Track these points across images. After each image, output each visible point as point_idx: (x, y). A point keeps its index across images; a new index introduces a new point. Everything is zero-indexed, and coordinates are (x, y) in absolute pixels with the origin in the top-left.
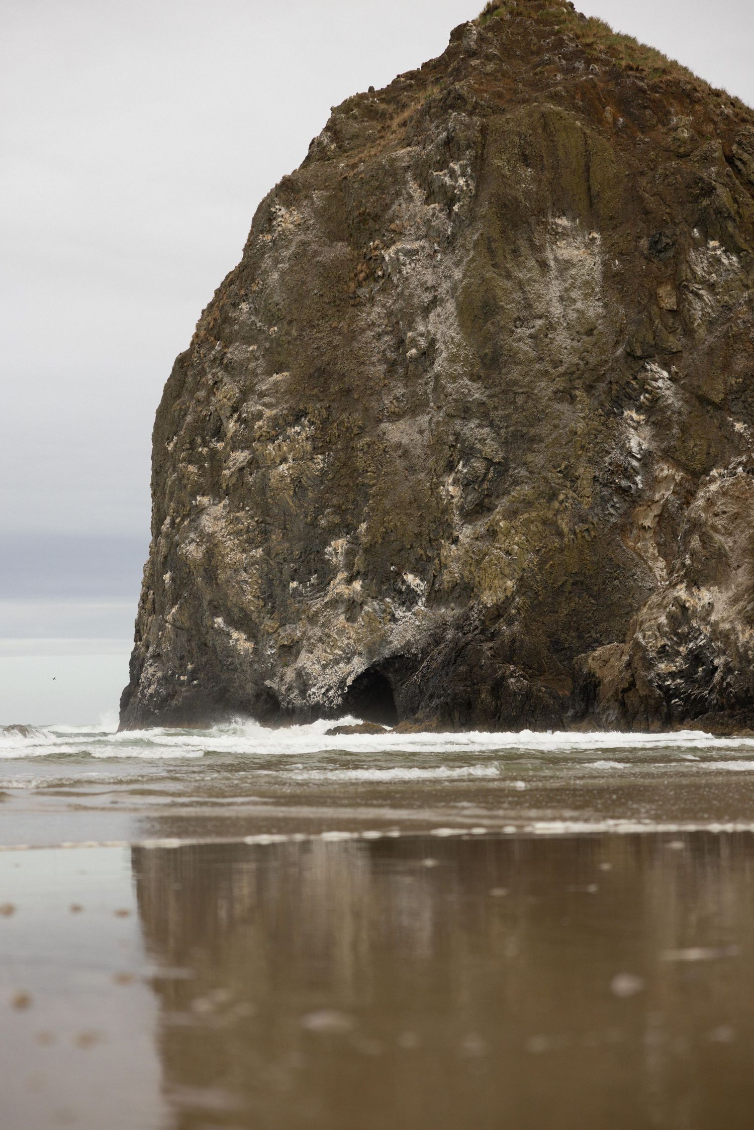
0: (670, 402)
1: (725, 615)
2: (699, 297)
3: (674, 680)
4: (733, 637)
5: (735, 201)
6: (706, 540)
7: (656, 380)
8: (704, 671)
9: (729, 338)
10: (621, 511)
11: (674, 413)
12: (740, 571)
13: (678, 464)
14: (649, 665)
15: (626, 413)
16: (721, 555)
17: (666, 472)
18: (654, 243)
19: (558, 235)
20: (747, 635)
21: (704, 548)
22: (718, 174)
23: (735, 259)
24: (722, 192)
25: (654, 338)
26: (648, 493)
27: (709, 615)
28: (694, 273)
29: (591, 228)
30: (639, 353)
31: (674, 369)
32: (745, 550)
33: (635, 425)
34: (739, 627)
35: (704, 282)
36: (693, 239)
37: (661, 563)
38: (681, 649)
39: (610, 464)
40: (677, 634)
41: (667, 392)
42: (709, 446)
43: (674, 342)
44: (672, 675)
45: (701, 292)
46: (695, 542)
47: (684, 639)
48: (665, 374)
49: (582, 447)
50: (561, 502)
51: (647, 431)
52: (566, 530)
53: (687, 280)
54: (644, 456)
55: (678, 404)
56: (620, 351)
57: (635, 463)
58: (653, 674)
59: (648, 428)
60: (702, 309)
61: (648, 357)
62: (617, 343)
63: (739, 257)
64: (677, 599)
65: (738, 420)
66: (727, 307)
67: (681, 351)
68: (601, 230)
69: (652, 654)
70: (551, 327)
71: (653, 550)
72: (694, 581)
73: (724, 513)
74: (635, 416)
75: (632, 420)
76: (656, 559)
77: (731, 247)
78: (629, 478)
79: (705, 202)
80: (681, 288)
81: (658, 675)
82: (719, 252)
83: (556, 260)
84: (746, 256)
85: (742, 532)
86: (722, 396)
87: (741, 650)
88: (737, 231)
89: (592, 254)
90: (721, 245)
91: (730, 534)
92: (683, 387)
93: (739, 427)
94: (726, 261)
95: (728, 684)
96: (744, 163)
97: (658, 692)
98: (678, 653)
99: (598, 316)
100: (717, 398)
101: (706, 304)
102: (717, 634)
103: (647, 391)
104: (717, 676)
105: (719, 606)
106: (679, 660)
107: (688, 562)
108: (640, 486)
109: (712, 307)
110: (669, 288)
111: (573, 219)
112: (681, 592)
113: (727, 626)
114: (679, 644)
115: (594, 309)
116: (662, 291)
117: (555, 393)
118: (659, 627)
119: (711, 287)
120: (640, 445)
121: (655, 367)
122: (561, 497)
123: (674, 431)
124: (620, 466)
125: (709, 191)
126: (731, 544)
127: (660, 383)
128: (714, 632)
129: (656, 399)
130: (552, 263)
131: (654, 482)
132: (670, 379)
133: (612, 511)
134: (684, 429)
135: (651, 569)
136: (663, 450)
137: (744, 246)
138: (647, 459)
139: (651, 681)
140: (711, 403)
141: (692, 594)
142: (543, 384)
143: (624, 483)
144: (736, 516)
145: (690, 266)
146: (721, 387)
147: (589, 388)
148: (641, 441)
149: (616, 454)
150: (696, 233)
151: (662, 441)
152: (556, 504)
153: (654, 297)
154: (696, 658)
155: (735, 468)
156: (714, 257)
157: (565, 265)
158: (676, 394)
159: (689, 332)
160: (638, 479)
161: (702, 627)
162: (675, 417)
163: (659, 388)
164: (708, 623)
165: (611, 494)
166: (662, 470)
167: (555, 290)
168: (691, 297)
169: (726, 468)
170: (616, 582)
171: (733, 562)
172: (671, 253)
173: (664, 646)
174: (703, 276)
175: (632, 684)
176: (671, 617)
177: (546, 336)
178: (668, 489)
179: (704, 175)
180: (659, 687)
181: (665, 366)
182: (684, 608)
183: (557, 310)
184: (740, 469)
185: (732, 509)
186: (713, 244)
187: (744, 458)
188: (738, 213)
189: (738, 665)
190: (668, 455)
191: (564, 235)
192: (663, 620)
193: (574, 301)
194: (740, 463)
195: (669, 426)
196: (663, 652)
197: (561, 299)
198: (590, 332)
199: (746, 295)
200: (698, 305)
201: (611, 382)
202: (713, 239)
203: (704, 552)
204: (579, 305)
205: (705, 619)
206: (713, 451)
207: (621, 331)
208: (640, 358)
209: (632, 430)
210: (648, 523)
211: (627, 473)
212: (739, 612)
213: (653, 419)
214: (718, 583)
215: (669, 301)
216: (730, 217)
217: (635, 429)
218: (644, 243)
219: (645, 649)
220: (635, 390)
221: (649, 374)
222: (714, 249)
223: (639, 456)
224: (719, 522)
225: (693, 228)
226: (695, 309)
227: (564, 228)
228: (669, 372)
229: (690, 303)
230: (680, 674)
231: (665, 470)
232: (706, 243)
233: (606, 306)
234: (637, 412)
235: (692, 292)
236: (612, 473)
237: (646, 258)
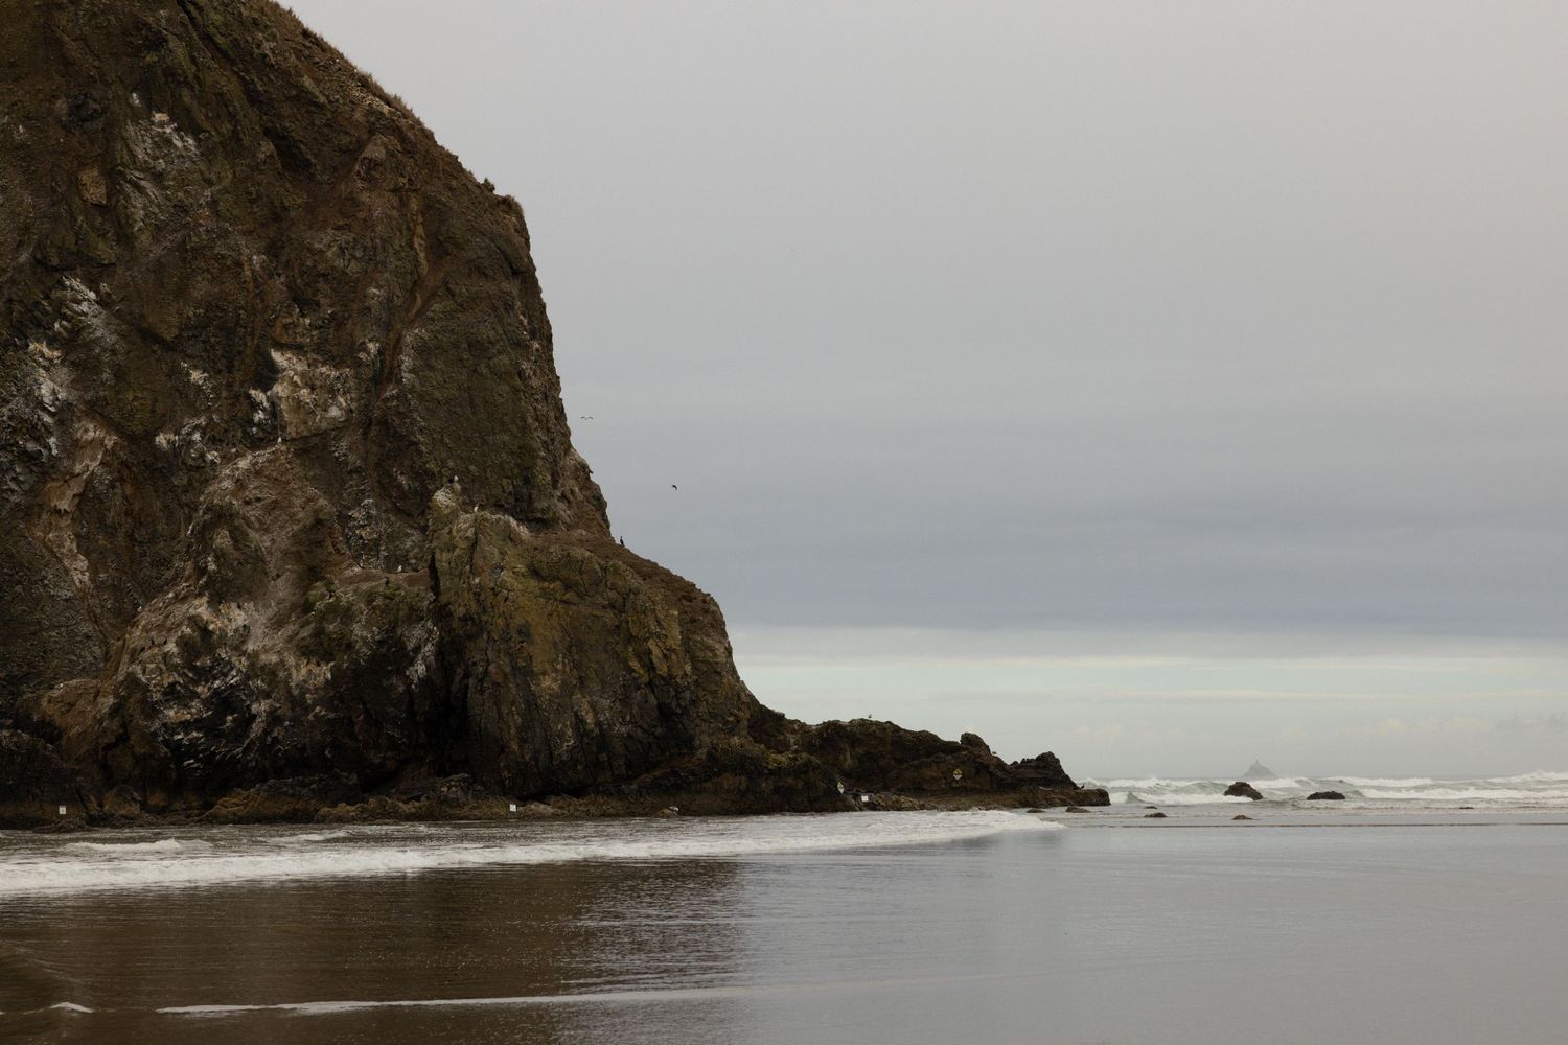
0: (98, 334)
1: (268, 642)
2: (141, 190)
3: (187, 734)
4: (282, 674)
5: (194, 60)
6: (238, 537)
7: (79, 302)
8: (234, 720)
9: (187, 251)
10: (26, 487)
11: (104, 350)
12: (280, 582)
13: (109, 424)
14: (152, 711)
15: (32, 347)
16: (258, 559)
17: (91, 434)
18: (75, 109)
20: (304, 671)
21: (237, 548)
22: (169, 20)
23: (191, 142)
24: (178, 50)
25: (77, 243)
26: (66, 463)
27: (243, 642)
28: (133, 156)
30: (55, 261)
31: (105, 287)
32: (286, 553)
33: (46, 363)
34: (291, 661)
35: (146, 169)
36: (131, 107)
37: (82, 563)
38: (199, 689)
39: (11, 418)
40: (193, 668)
41: (95, 320)
42: (155, 401)
43: (106, 251)
44: (186, 726)
45: (143, 183)
46: (222, 539)
47: (205, 675)
48: (92, 295)
51: (63, 374)
53: (123, 164)
54: (60, 410)
55: (111, 339)
56: (24, 257)
57: (47, 419)
58: (157, 725)
59: (65, 370)
60: (145, 208)
61: (68, 268)
62: (20, 244)
63: (198, 140)
64: (194, 621)
65: (196, 367)
66: (182, 208)
67: (114, 264)
69: (157, 697)
71: (70, 544)
72: (219, 592)
73: (258, 500)
74: (46, 350)
75: (43, 356)
76: (74, 557)
77: (187, 125)
78: (38, 439)
79: (151, 58)
80: (113, 176)
81: (165, 725)
82: (168, 130)
84: (207, 139)
85: (282, 527)
86: (175, 332)
87: (296, 692)
88: (195, 103)
90: (172, 120)
91: (267, 530)
92: (118, 315)
93: (196, 376)
94: (178, 144)
95: (275, 740)
96: (199, 9)
97: (164, 749)
98: (195, 695)
100: (168, 336)
101: (151, 201)
102: (255, 669)
103: (64, 317)
104: (257, 728)
105: (258, 631)
106: (196, 705)
107: (212, 567)
108: (55, 452)
109: (159, 206)
110: (96, 173)
112: (201, 608)
113: (274, 659)
114: (197, 683)
116: (85, 177)
118: (166, 656)
119: (158, 178)
120: (54, 392)
121: (76, 283)
123: (105, 376)
124: (26, 421)
125: (158, 42)
126: (267, 544)
127: (84, 307)
128: (252, 666)
129: (77, 329)
131: (73, 448)
132: (98, 302)
133: (13, 486)
134: (120, 374)
135: (66, 571)
136: (87, 403)
137: (206, 125)
138: (65, 414)
139: (155, 734)
140: (158, 340)
141: (217, 612)
143: (31, 446)
144: (274, 505)
145: (127, 146)
146: (174, 320)
148: (57, 388)
149: (18, 404)
150: (135, 99)
151: (86, 389)
153: (75, 185)
154: (224, 702)
155: (189, 434)
156: (161, 135)
158: (107, 324)
159: (125, 238)
160: (52, 441)
161: (234, 659)
162: (106, 358)
163: (85, 314)
164: (244, 653)
165: (11, 462)
166: (86, 431)
168: (128, 188)
169: (177, 433)
170: (18, 588)
171: (271, 568)
172: (99, 124)
173: (172, 685)
174: (146, 162)
175: (123, 738)
176: (183, 643)
178: (93, 459)
179: (150, 20)
180: (166, 742)
181: (92, 284)
182: (204, 631)
184: (197, 436)
185: (269, 495)
186: (158, 117)
187: (202, 421)
188: (196, 78)
189: (289, 713)
190: (94, 410)
192: (171, 647)
194: (197, 428)
195: (96, 369)
196: (172, 694)
199: (208, 193)
200: (138, 201)
201: (10, 300)
202: (159, 111)
203: (236, 554)
205: (239, 650)
206: (160, 408)
207: (26, 229)
208: (56, 269)
209: (41, 371)
210: (64, 505)
211: (37, 433)
212: (290, 639)
213: (73, 357)
214: (252, 597)
215: (96, 192)
216: (186, 82)
217: (47, 369)
218: (61, 106)
219: (146, 689)
220: (46, 313)
221: (69, 293)
222: (162, 124)
223: (53, 409)
224: (252, 513)
225: (131, 92)
226: (135, 207)
228: (97, 292)
229: (127, 198)
230: (198, 724)
231: (90, 431)
232: (149, 116)
234: (49, 345)
235: (129, 182)
236: (14, 431)
237: (64, 127)
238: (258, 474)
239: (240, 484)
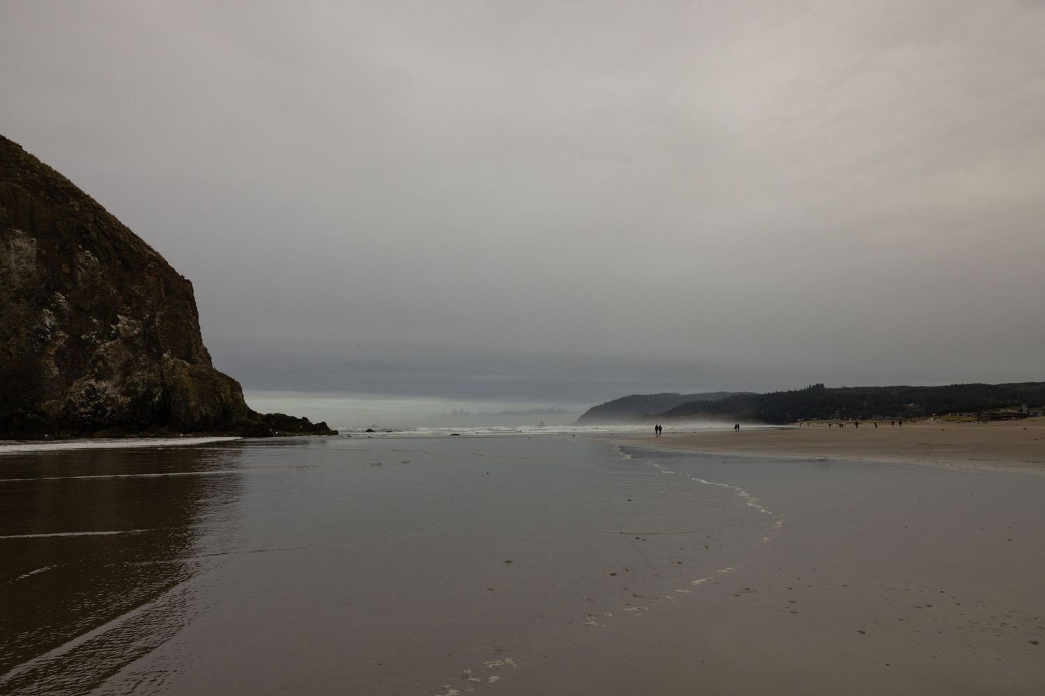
0: (65, 308)
1: (112, 391)
2: (80, 271)
3: (86, 415)
4: (116, 400)
5: (99, 238)
6: (105, 364)
7: (59, 299)
8: (101, 412)
9: (93, 287)
10: (40, 348)
11: (66, 312)
12: (117, 376)
13: (67, 332)
14: (76, 409)
15: (44, 310)
16: (110, 369)
17: (61, 335)
18: (61, 248)
19: (15, 236)
20: (123, 399)
21: (104, 366)
22: (92, 227)
23: (96, 259)
24: (94, 234)
25: (60, 283)
26: (53, 342)
27: (105, 391)
28: (78, 261)
29: (32, 236)
30: (53, 288)
31: (68, 295)
32: (119, 368)
33: (48, 315)
34: (119, 396)
35: (82, 265)
36: (79, 248)
37: (57, 369)
38: (91, 404)
39: (36, 329)
40: (89, 398)
41: (64, 304)
42: (81, 327)
43: (69, 286)
44: (86, 413)
45: (81, 269)
46: (100, 364)
47: (93, 400)
49: (23, 321)
50: (11, 342)
51: (54, 318)
52: (14, 353)
53: (75, 263)
54: (52, 327)
55: (69, 309)
56: (43, 286)
57: (48, 330)
58: (77, 413)
60: (82, 276)
61: (56, 290)
62: (42, 282)
63: (98, 259)
64: (90, 385)
65: (94, 318)
66: (92, 276)
67: (71, 290)
68: (37, 238)
69: (78, 405)
70: (10, 272)
71: (53, 363)
72: (99, 378)
73: (111, 354)
74: (48, 311)
75: (47, 313)
76: (54, 367)
77: (95, 254)
78: (45, 335)
79: (85, 236)
80: (72, 266)
81: (80, 413)
82: (90, 255)
83: (14, 246)
84: (101, 259)
85: (118, 361)
87: (120, 405)
88: (98, 249)
89: (32, 246)
90: (91, 253)
91: (114, 362)
92: (72, 303)
93: (94, 320)
94: (92, 259)
95: (113, 417)
96: (101, 224)
97: (79, 419)
98: (89, 405)
99: (34, 271)
100: (87, 309)
101: (83, 274)
102: (108, 398)
103: (55, 303)
104: (108, 414)
105: (109, 388)
106: (89, 407)
107: (97, 371)
108: (49, 339)
109: (85, 275)
110: (67, 265)
111: (24, 231)
112: (93, 382)
113: (114, 396)
114: (90, 402)
115: (32, 268)
116: (63, 266)
117: (10, 298)
118: (81, 395)
119: (86, 268)
120: (50, 323)
121: (59, 294)
122: (12, 340)
123: (66, 319)
124: (41, 330)
125: (87, 232)
126: (114, 366)
127: (61, 301)
128: (107, 398)
129: (58, 306)
130: (12, 247)
131: (55, 338)
132: (65, 299)
133: (36, 348)
134: (71, 319)
135: (51, 371)
136: (60, 326)
137: (101, 255)
138: (53, 329)
139: (76, 416)
140: (84, 311)
141: (97, 383)
142: (5, 294)
143: (42, 337)
144: (115, 356)
145: (77, 259)
146: (89, 305)
147: (27, 299)
148: (51, 321)
149: (38, 325)
150: (80, 246)
151: (60, 322)
152: (9, 343)
153: (60, 268)
154: (98, 407)
155: (91, 335)
156: (87, 257)
157: (18, 249)
158: (68, 305)
159: (75, 282)
160: (49, 336)
161: (102, 396)
162: (67, 314)
164: (105, 394)
165: (36, 341)
167: (13, 257)
168: (76, 270)
169: (88, 335)
170: (36, 375)
171: (114, 372)
172: (69, 252)
173: (83, 402)
174: (82, 263)
175: (67, 416)
176: (86, 391)
177: (8, 275)
178: (62, 341)
179: (86, 226)
181: (64, 294)
182: (93, 388)
183: (14, 266)
184: (94, 336)
185: (115, 353)
186: (87, 252)
187: (96, 333)
188: (99, 242)
189: (118, 410)
190: (63, 328)
191: (19, 236)
192: (83, 392)
193: (22, 263)
194: (93, 334)
195: (64, 317)
196: (82, 405)
197: (16, 261)
198: (29, 276)
199: (101, 273)
200: (80, 274)
201: (37, 297)
202: (87, 250)
203: (104, 368)
204: (25, 265)
205: (103, 393)
206: (83, 329)
207: (44, 278)
208: (53, 290)
209: (47, 317)
210: (52, 353)
211: (45, 333)
212: (119, 391)
213: (57, 314)
214: (108, 380)
215: (67, 270)
216: (96, 243)
218: (57, 246)
219: (74, 403)
220: (49, 302)
221: (56, 296)
222: (88, 254)
223: (49, 327)
224: (109, 357)
225: (79, 244)
226: (78, 275)
227: (19, 234)
228: (65, 297)
229: (76, 273)
230: (90, 413)
231: (61, 334)
232: (84, 251)
233: (37, 267)
234: (50, 310)
235: (77, 268)
236: (37, 333)
237: (57, 252)
238: (112, 347)
239: (106, 350)
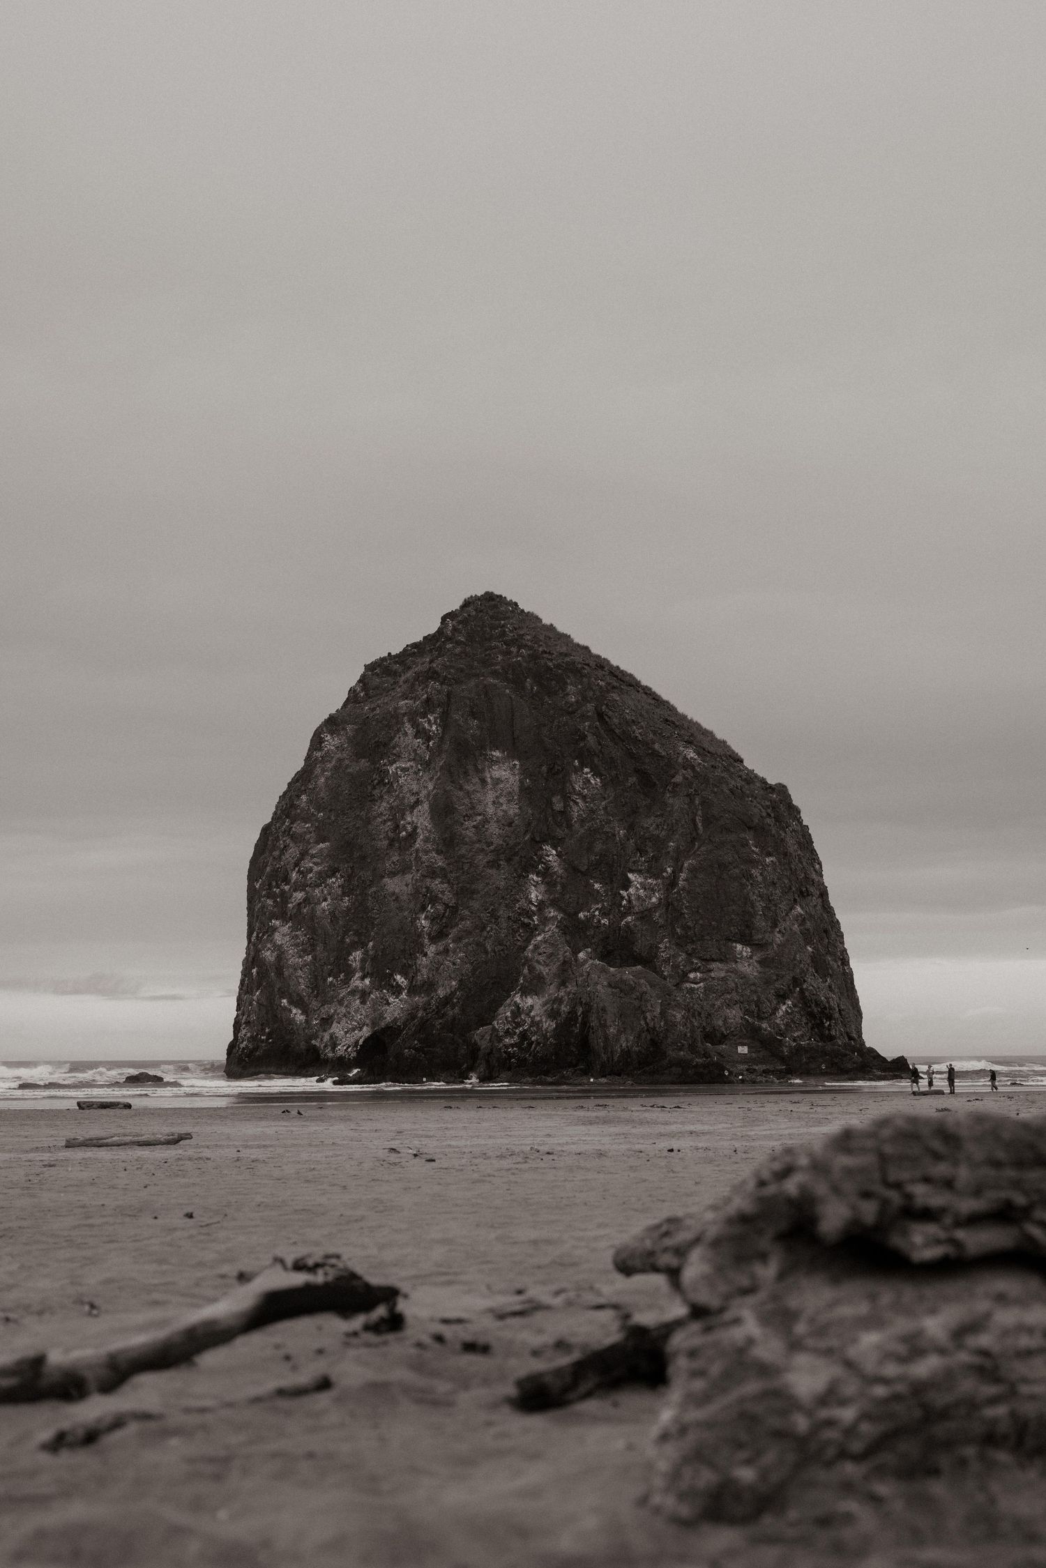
0: (556, 870)
2: (577, 804)
5: (599, 743)
7: (548, 856)
9: (591, 831)
11: (558, 877)
13: (560, 909)
15: (529, 877)
17: (552, 914)
18: (550, 770)
19: (493, 762)
22: (589, 726)
23: (598, 780)
24: (591, 740)
25: (548, 830)
26: (541, 927)
28: (574, 789)
29: (514, 759)
30: (538, 839)
31: (560, 849)
33: (535, 884)
35: (580, 794)
36: (575, 767)
39: (519, 908)
41: (555, 864)
42: (579, 898)
43: (559, 833)
45: (578, 800)
48: (554, 852)
49: (503, 897)
50: (488, 932)
51: (542, 888)
52: (490, 949)
53: (570, 793)
54: (539, 904)
55: (561, 872)
56: (527, 837)
57: (533, 908)
59: (543, 886)
60: (578, 812)
61: (544, 841)
62: (527, 831)
63: (601, 779)
65: (597, 882)
66: (592, 811)
67: (565, 838)
68: (518, 760)
70: (487, 820)
74: (535, 878)
75: (534, 881)
77: (597, 774)
78: (529, 917)
79: (582, 744)
80: (566, 798)
82: (589, 776)
83: (491, 778)
84: (605, 779)
86: (586, 867)
88: (600, 763)
89: (513, 774)
90: (591, 772)
92: (564, 860)
93: (597, 886)
94: (593, 782)
99: (514, 815)
100: (584, 868)
101: (581, 809)
103: (543, 863)
108: (536, 923)
109: (583, 811)
110: (559, 797)
111: (503, 752)
115: (513, 810)
116: (554, 799)
117: (488, 862)
119: (584, 798)
120: (537, 897)
121: (548, 848)
122: (489, 929)
123: (558, 888)
124: (525, 910)
125: (584, 738)
127: (550, 858)
129: (547, 868)
130: (489, 780)
131: (545, 921)
132: (557, 855)
133: (518, 937)
134: (564, 887)
136: (551, 900)
137: (604, 773)
138: (541, 905)
140: (582, 872)
142: (482, 856)
143: (526, 921)
145: (571, 785)
146: (585, 861)
147: (508, 860)
148: (538, 894)
149: (523, 902)
150: (577, 763)
151: (551, 894)
152: (485, 933)
153: (550, 803)
155: (594, 912)
156: (586, 778)
157: (497, 781)
158: (560, 865)
159: (570, 826)
160: (535, 918)
162: (559, 879)
163: (550, 861)
165: (518, 928)
166: (550, 912)
167: (491, 796)
168: (571, 803)
169: (589, 912)
172: (561, 776)
174: (580, 791)
177: (484, 826)
178: (553, 925)
179: (582, 727)
181: (555, 848)
183: (491, 810)
184: (597, 913)
186: (586, 770)
187: (600, 906)
188: (601, 751)
190: (554, 903)
191: (498, 761)
193: (501, 804)
194: (597, 909)
195: (555, 885)
197: (494, 802)
198: (510, 824)
199: (603, 803)
200: (576, 809)
201: (521, 857)
202: (587, 767)
204: (504, 807)
206: (581, 901)
207: (529, 824)
208: (539, 842)
209: (533, 887)
211: (529, 914)
213: (546, 880)
215: (558, 806)
216: (596, 754)
217: (535, 886)
218: (544, 768)
220: (535, 861)
221: (545, 852)
222: (587, 773)
223: (536, 904)
225: (576, 759)
226: (574, 812)
227: (498, 757)
228: (556, 851)
229: (571, 808)
231: (552, 913)
232: (583, 770)
233: (520, 808)
234: (537, 876)
235: (573, 800)
236: (520, 914)
237: (545, 779)
